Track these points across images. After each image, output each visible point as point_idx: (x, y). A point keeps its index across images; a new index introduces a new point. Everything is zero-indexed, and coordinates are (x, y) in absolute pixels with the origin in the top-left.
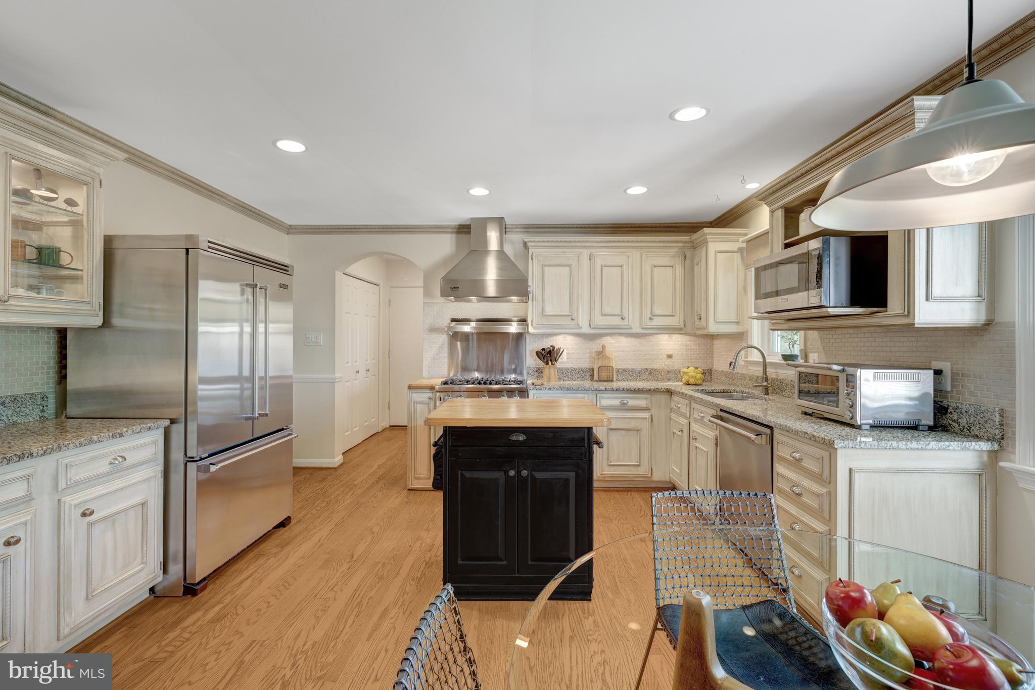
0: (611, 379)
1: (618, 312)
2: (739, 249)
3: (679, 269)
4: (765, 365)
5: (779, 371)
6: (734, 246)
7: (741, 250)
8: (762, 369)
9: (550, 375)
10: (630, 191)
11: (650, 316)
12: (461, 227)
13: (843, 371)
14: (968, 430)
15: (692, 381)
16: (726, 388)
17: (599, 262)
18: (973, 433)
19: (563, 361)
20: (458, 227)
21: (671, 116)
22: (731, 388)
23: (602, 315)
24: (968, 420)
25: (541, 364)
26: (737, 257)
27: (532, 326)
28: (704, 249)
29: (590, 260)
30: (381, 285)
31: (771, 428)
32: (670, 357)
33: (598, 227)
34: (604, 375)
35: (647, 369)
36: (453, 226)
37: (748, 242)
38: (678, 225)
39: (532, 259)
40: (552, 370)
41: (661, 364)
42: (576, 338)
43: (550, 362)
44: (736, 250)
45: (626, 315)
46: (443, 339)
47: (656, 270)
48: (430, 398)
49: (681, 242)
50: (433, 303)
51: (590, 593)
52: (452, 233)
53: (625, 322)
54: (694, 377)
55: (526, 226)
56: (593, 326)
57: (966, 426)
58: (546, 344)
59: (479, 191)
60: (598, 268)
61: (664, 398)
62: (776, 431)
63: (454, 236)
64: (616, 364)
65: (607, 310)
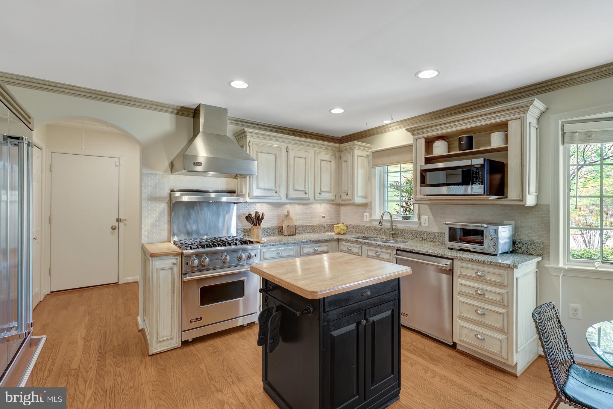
0: (294, 233)
1: (303, 189)
2: (367, 155)
3: (333, 163)
4: (392, 221)
5: (398, 225)
6: (364, 154)
7: (368, 156)
8: (390, 224)
9: (258, 233)
10: (333, 111)
11: (319, 192)
12: (183, 109)
13: (487, 227)
14: (526, 251)
15: (342, 232)
16: (364, 235)
17: (292, 154)
18: (529, 253)
19: (264, 224)
20: (179, 108)
21: (416, 74)
22: (366, 235)
23: (294, 190)
24: (527, 247)
25: (249, 225)
26: (366, 160)
27: (249, 197)
28: (351, 153)
29: (287, 152)
30: (44, 149)
31: (452, 259)
32: (324, 217)
33: (284, 129)
34: (291, 231)
35: (310, 225)
36: (175, 107)
37: (374, 153)
39: (249, 146)
40: (260, 230)
41: (317, 221)
42: (269, 206)
43: (258, 224)
44: (365, 156)
45: (307, 191)
46: (163, 207)
47: (322, 162)
48: (174, 264)
49: (335, 147)
50: (153, 174)
51: (399, 394)
52: (172, 113)
53: (307, 196)
54: (343, 230)
55: (237, 119)
56: (289, 197)
57: (526, 250)
58: (253, 211)
59: (239, 84)
60: (292, 157)
61: (335, 244)
62: (455, 262)
63: (174, 116)
64: (297, 223)
65: (297, 187)
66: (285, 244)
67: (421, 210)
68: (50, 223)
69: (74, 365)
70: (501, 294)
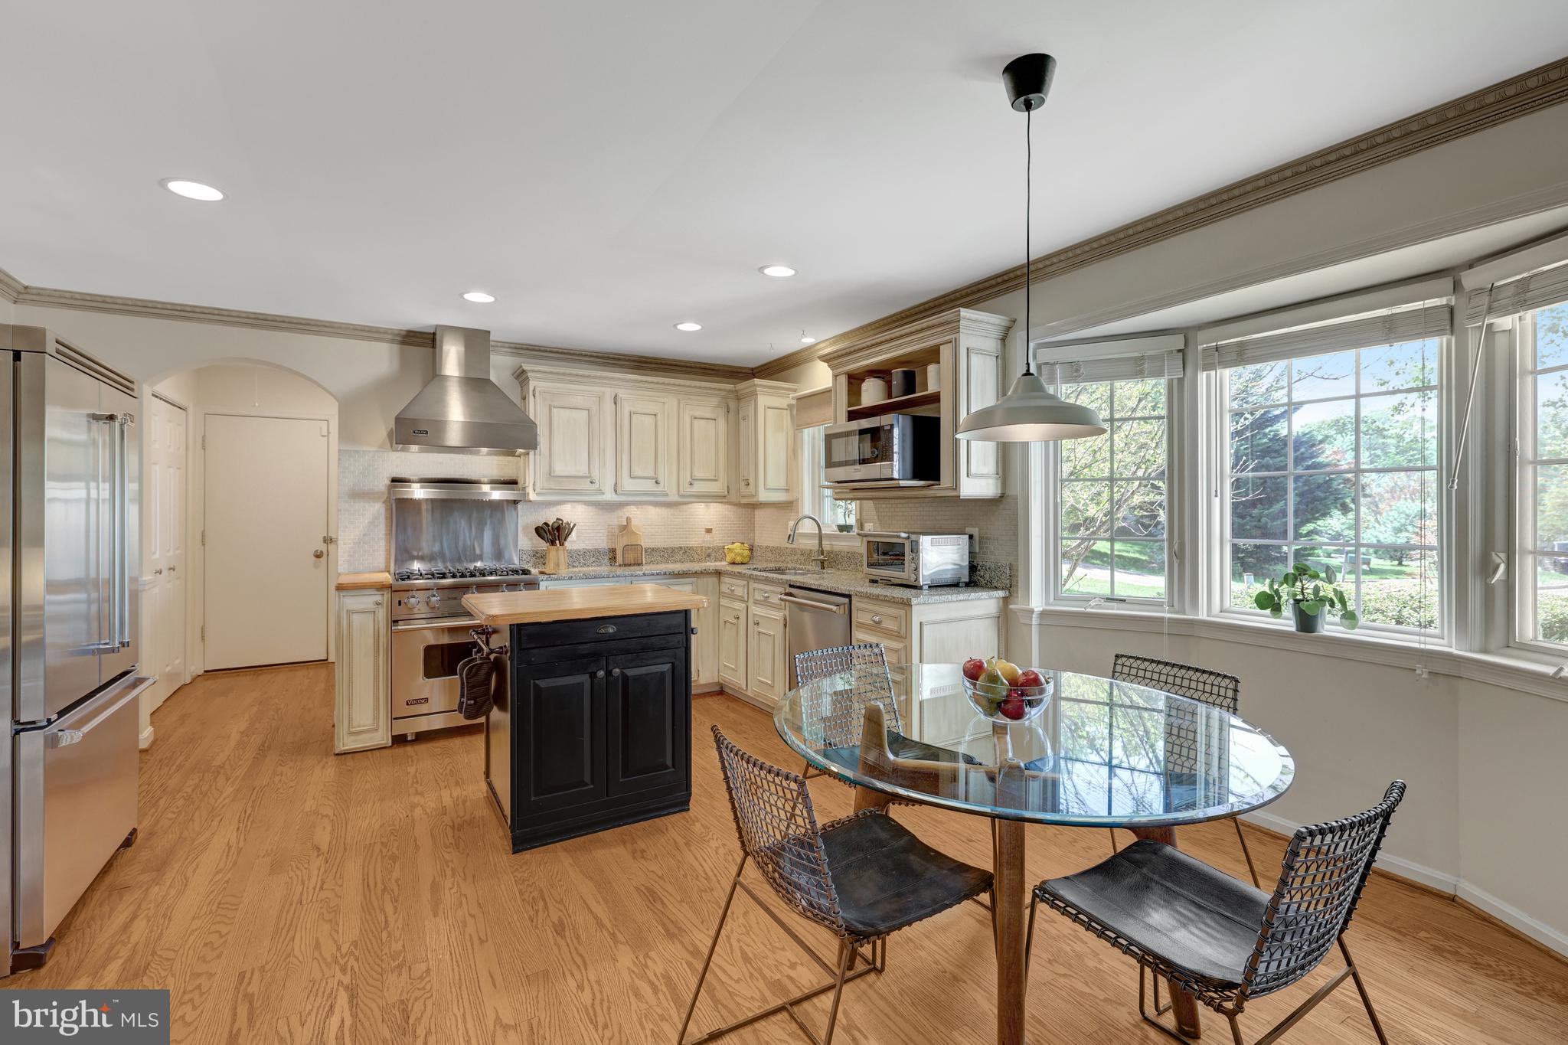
0: (640, 562)
1: (651, 474)
2: (788, 405)
3: (722, 423)
4: (820, 537)
5: (834, 543)
6: (783, 402)
7: (790, 407)
8: (817, 542)
9: (558, 559)
10: (681, 327)
11: (689, 479)
12: (411, 334)
13: (908, 538)
14: (990, 582)
15: (739, 559)
16: (777, 565)
17: (626, 408)
18: (993, 585)
19: (573, 542)
20: (404, 333)
21: (761, 269)
22: (783, 565)
23: (631, 477)
24: (990, 574)
25: (543, 545)
26: (786, 414)
27: (533, 490)
28: (753, 402)
29: (615, 403)
30: (191, 410)
31: (849, 596)
32: (709, 531)
33: (619, 359)
34: (630, 557)
35: (681, 548)
36: (397, 332)
37: (799, 399)
38: (717, 368)
39: (534, 396)
40: (561, 552)
41: (697, 540)
42: (590, 508)
43: (557, 542)
44: (785, 406)
45: (661, 479)
46: (376, 510)
47: (696, 422)
48: (378, 604)
49: (724, 390)
50: (357, 452)
51: (687, 802)
52: (392, 341)
53: (660, 488)
54: (741, 555)
55: (518, 346)
56: (619, 491)
57: (989, 579)
58: (550, 516)
59: (478, 297)
60: (627, 414)
61: (711, 581)
62: (853, 598)
63: (396, 347)
64: (646, 543)
65: (638, 472)
66: (595, 578)
67: (864, 514)
68: (204, 545)
69: (217, 762)
70: (897, 651)
